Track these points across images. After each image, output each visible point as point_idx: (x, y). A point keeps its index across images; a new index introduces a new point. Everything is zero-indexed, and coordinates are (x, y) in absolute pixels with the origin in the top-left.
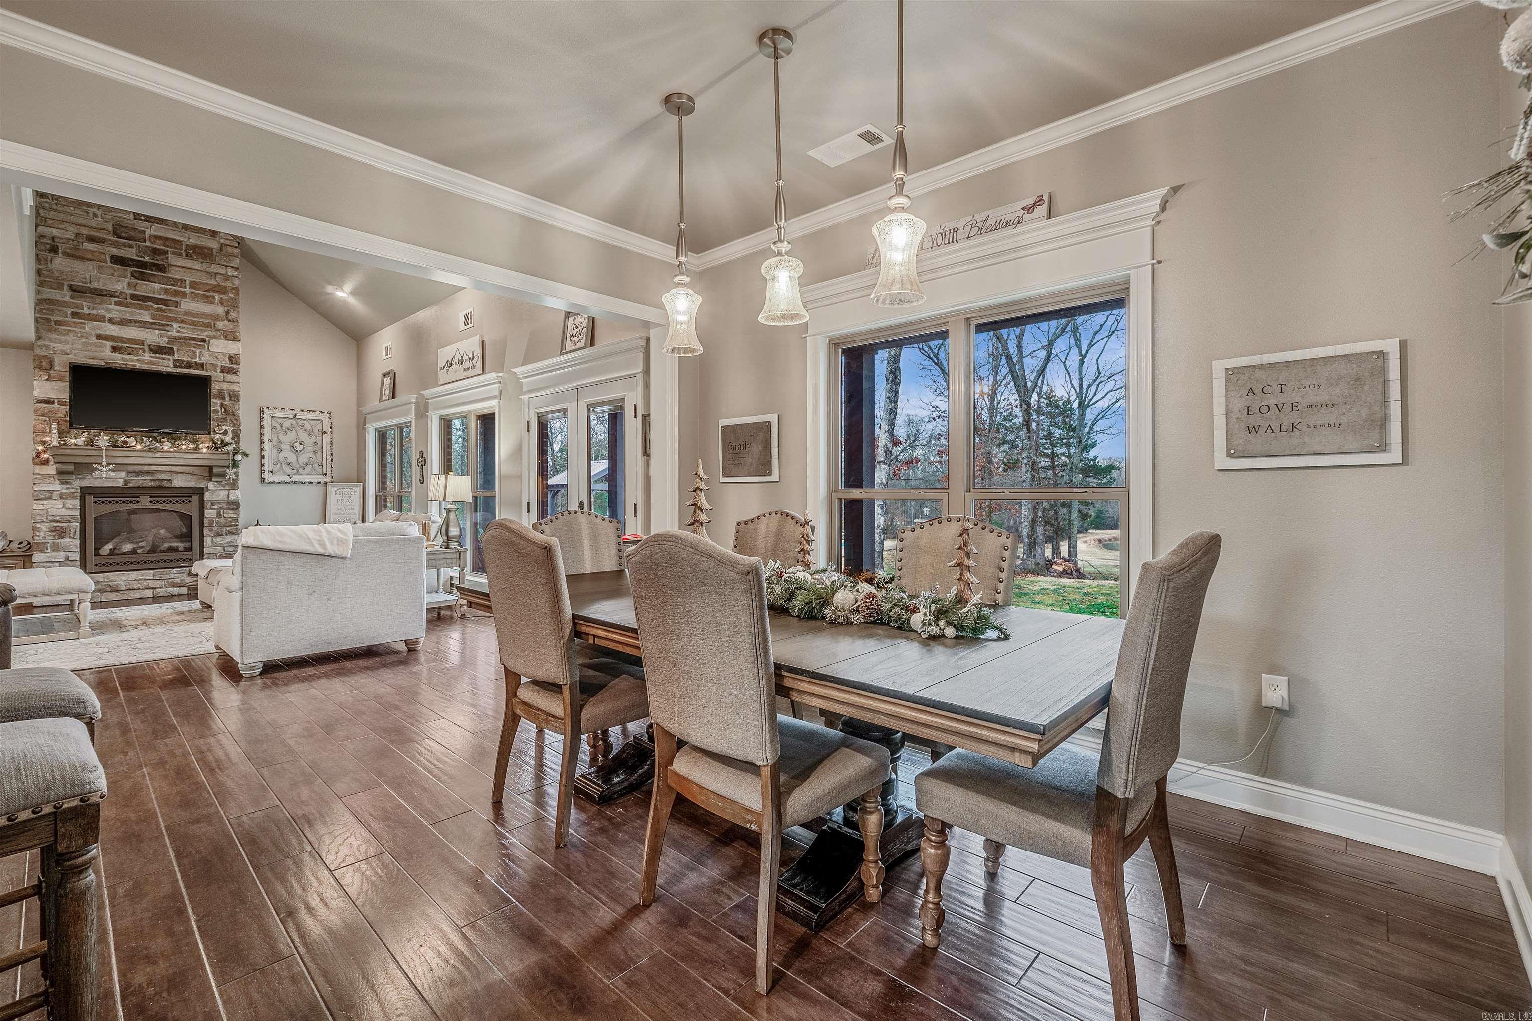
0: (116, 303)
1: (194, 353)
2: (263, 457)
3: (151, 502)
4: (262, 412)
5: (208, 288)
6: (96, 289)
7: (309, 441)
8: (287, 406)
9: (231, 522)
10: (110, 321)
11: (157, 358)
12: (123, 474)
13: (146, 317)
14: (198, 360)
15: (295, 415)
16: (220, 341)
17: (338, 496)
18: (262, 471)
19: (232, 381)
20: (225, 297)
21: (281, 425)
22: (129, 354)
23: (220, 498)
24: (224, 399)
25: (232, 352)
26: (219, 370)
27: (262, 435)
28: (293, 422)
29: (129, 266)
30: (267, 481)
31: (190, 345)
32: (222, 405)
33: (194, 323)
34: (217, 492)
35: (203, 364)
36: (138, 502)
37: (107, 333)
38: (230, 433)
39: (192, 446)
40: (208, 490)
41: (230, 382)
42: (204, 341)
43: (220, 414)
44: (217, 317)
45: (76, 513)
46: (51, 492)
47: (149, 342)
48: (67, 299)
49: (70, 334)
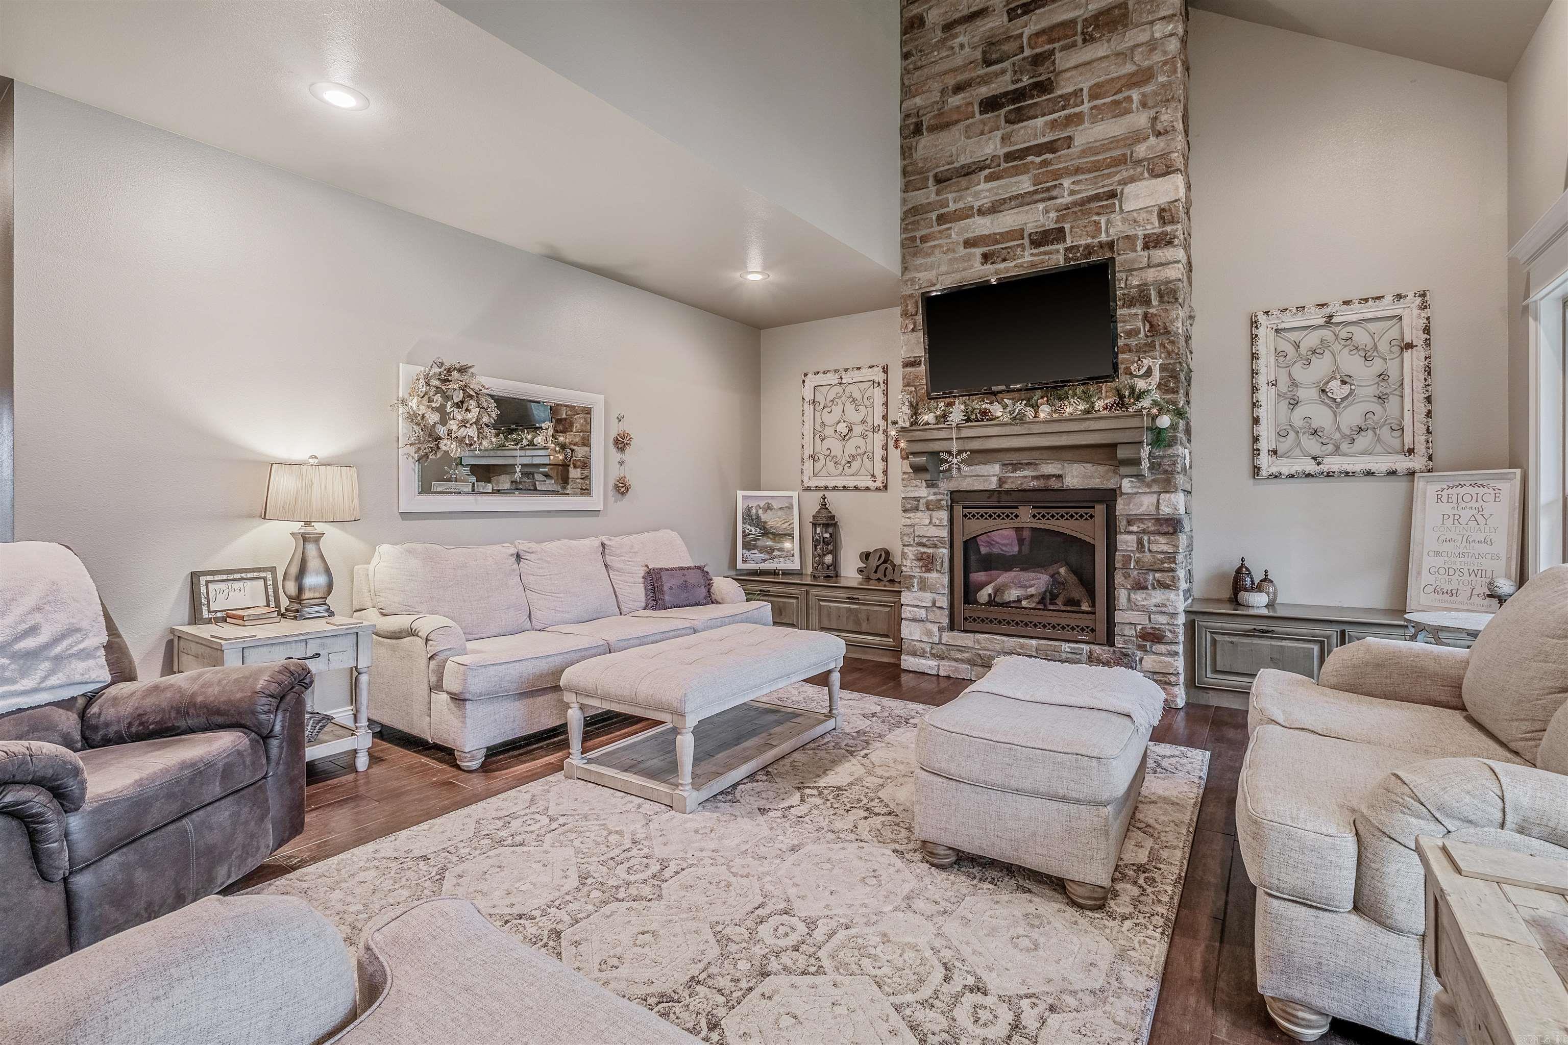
0: (988, 179)
1: (1097, 223)
2: (1256, 421)
3: (1034, 516)
4: (1254, 323)
5: (1120, 85)
6: (963, 167)
7: (1364, 373)
8: (1310, 301)
9: (1162, 562)
10: (981, 212)
11: (1041, 253)
12: (996, 469)
13: (1024, 184)
14: (1103, 237)
15: (1331, 317)
16: (1145, 183)
17: (1446, 508)
18: (1256, 452)
19: (1163, 260)
20: (1149, 88)
21: (1297, 346)
22: (1004, 260)
23: (1143, 510)
24: (1147, 302)
25: (1163, 200)
26: (1139, 245)
27: (1254, 373)
28: (1327, 333)
29: (1002, 106)
30: (1264, 473)
31: (1089, 213)
32: (1146, 316)
33: (1096, 167)
34: (1137, 499)
35: (1112, 242)
36: (1017, 516)
37: (977, 233)
38: (1157, 373)
39: (1083, 407)
40: (1122, 494)
41: (1161, 265)
42: (1112, 195)
43: (1142, 335)
44: (1137, 137)
45: (944, 533)
46: (917, 499)
47: (1030, 228)
48: (933, 197)
49: (937, 251)
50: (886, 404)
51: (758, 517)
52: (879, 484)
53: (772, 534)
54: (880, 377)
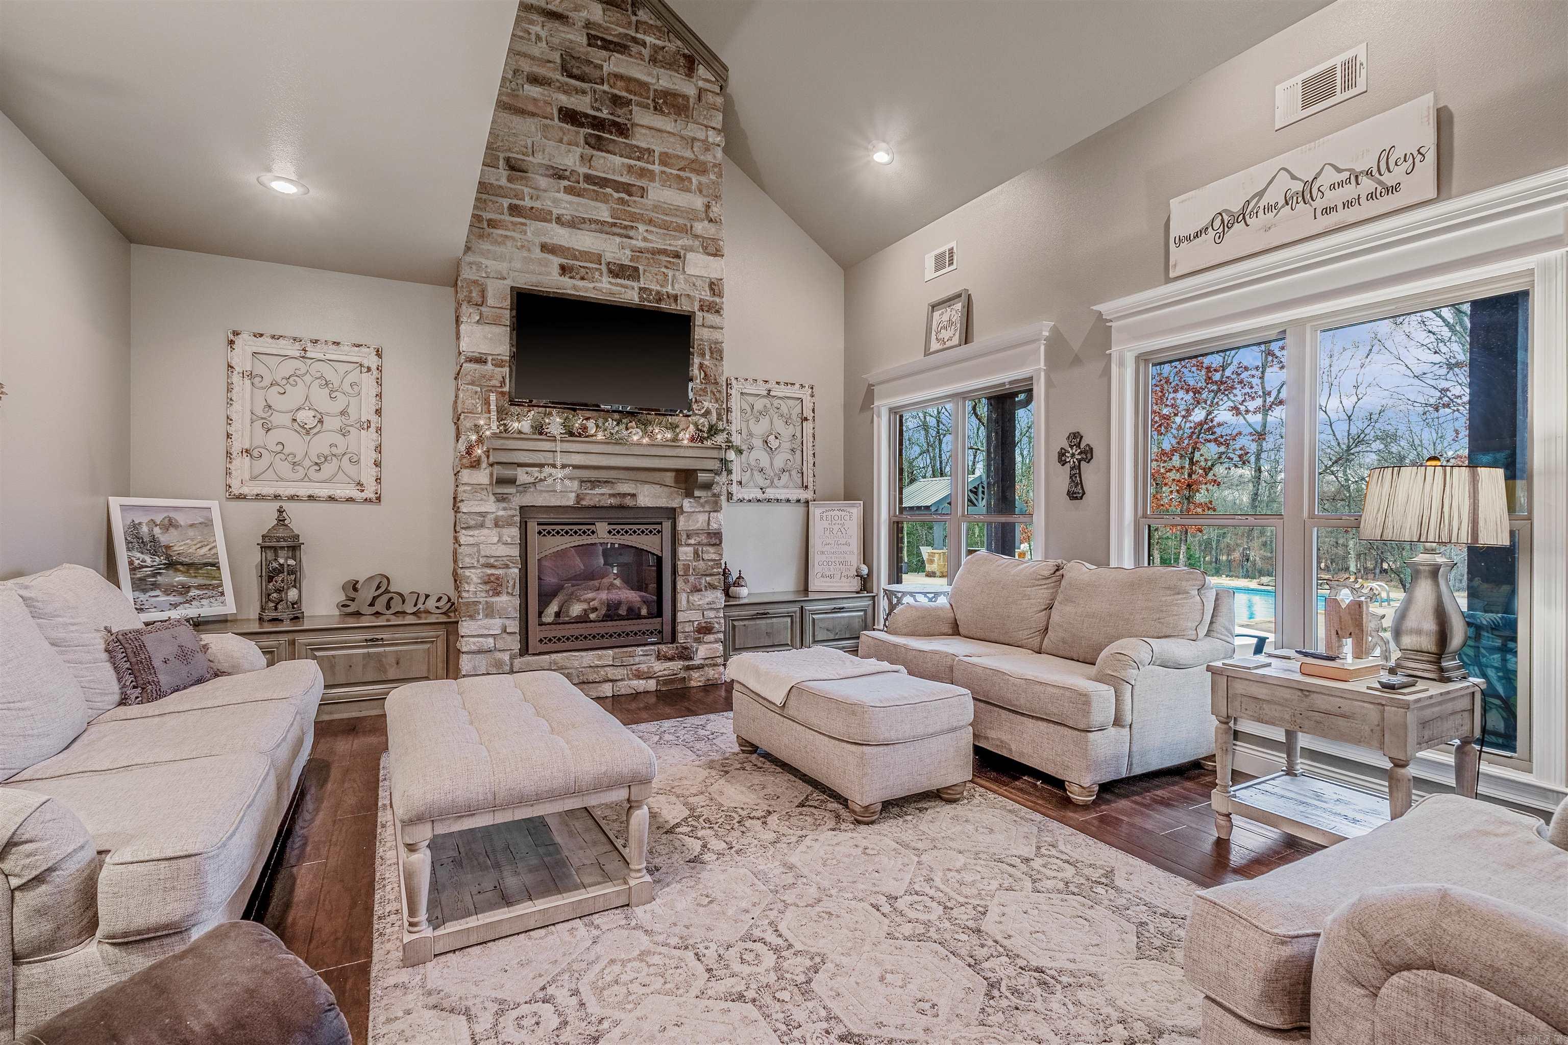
0: (568, 191)
1: (665, 275)
3: (610, 532)
4: (729, 385)
5: (682, 164)
7: (786, 432)
8: (760, 378)
9: (713, 568)
10: (559, 220)
11: (617, 285)
13: (603, 213)
14: (669, 289)
15: (769, 391)
16: (698, 255)
17: (826, 524)
19: (714, 324)
20: (703, 179)
21: (752, 407)
22: (582, 278)
23: (698, 526)
24: (705, 355)
25: (714, 275)
26: (698, 305)
28: (767, 401)
29: (582, 125)
30: (735, 498)
31: (660, 263)
32: (702, 366)
33: (666, 226)
34: (694, 516)
35: (682, 295)
36: (593, 532)
37: (555, 241)
39: (669, 435)
40: (683, 512)
41: (712, 327)
42: (678, 255)
43: (700, 381)
44: (693, 217)
45: (515, 552)
46: (483, 515)
47: (608, 257)
48: (503, 182)
49: (509, 243)
50: (379, 396)
51: (154, 539)
52: (369, 494)
53: (182, 564)
54: (373, 361)
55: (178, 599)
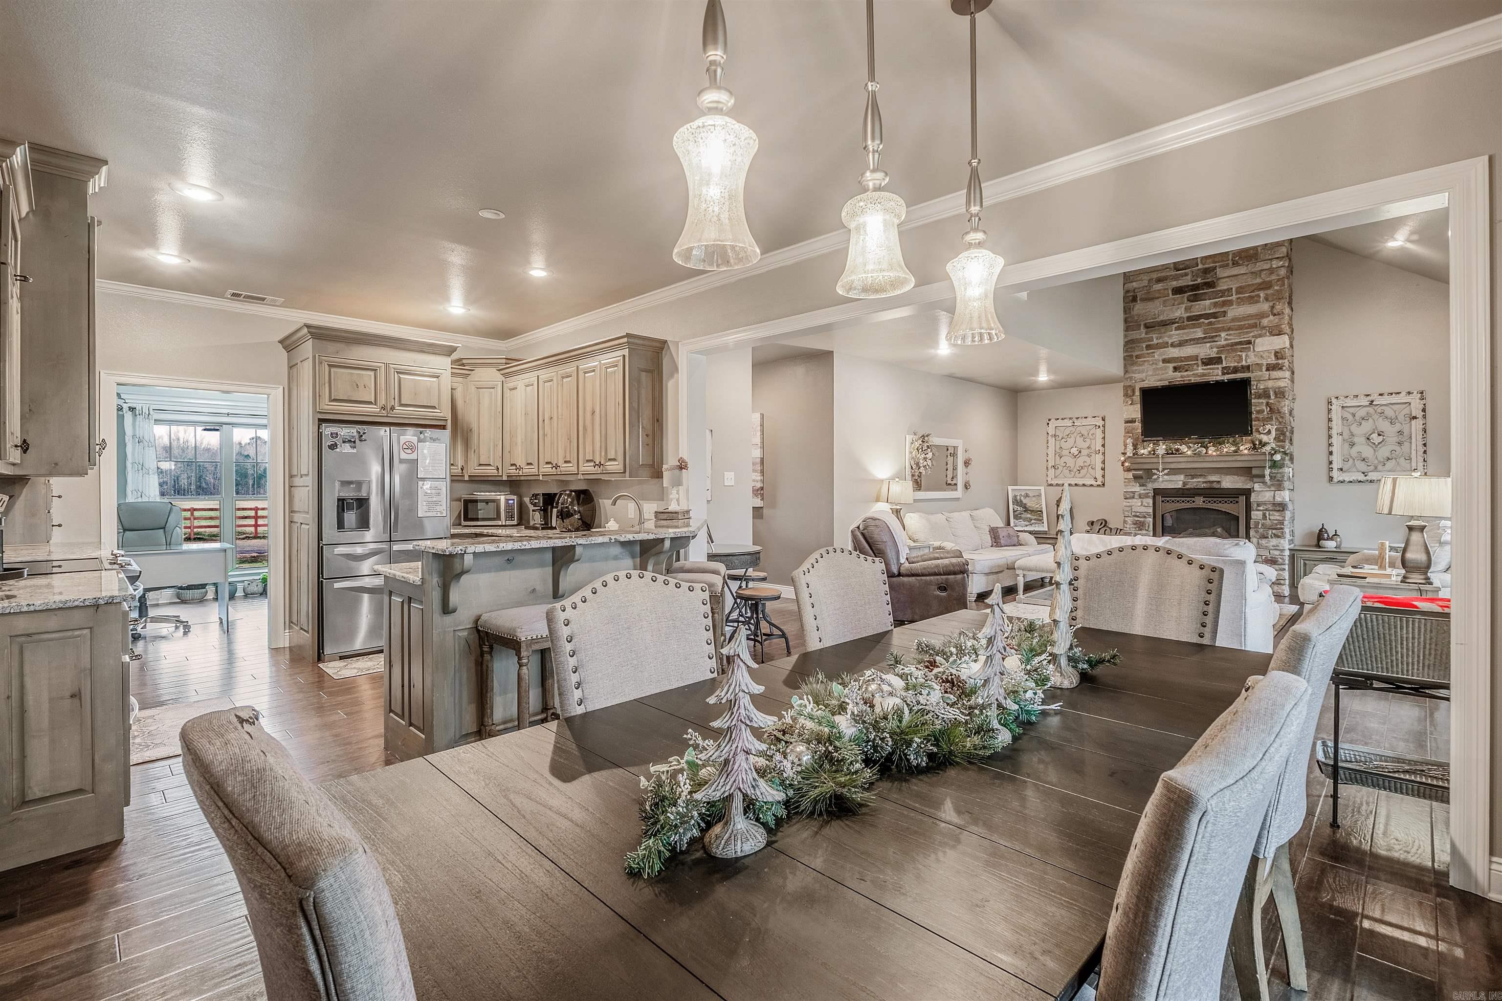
0: (1177, 329)
1: (1240, 356)
2: (1331, 453)
3: (1204, 502)
4: (1330, 403)
5: (1253, 288)
6: (1162, 321)
7: (1390, 431)
8: (1361, 393)
9: (1277, 525)
10: (1173, 345)
11: (1208, 369)
12: (1182, 477)
13: (1199, 333)
14: (1244, 363)
15: (1372, 401)
16: (1267, 338)
18: (1331, 469)
19: (1277, 377)
20: (1269, 292)
21: (1354, 415)
22: (1187, 371)
23: (1266, 499)
24: (1269, 397)
25: (1277, 347)
26: (1264, 369)
27: (1330, 428)
28: (1371, 410)
29: (1185, 292)
30: (1335, 480)
31: (1236, 350)
32: (1267, 404)
33: (1240, 328)
34: (1263, 493)
35: (1249, 365)
36: (1194, 502)
37: (1170, 356)
38: (1273, 433)
39: (1233, 449)
40: (1254, 491)
41: (1276, 379)
42: (1249, 342)
43: (1265, 413)
44: (1262, 315)
45: (1151, 510)
46: (1134, 493)
47: (1202, 355)
48: (1143, 335)
49: (1146, 364)
50: (1104, 438)
51: (1021, 501)
52: (1099, 483)
53: (1030, 511)
54: (1101, 423)
55: (1028, 523)
